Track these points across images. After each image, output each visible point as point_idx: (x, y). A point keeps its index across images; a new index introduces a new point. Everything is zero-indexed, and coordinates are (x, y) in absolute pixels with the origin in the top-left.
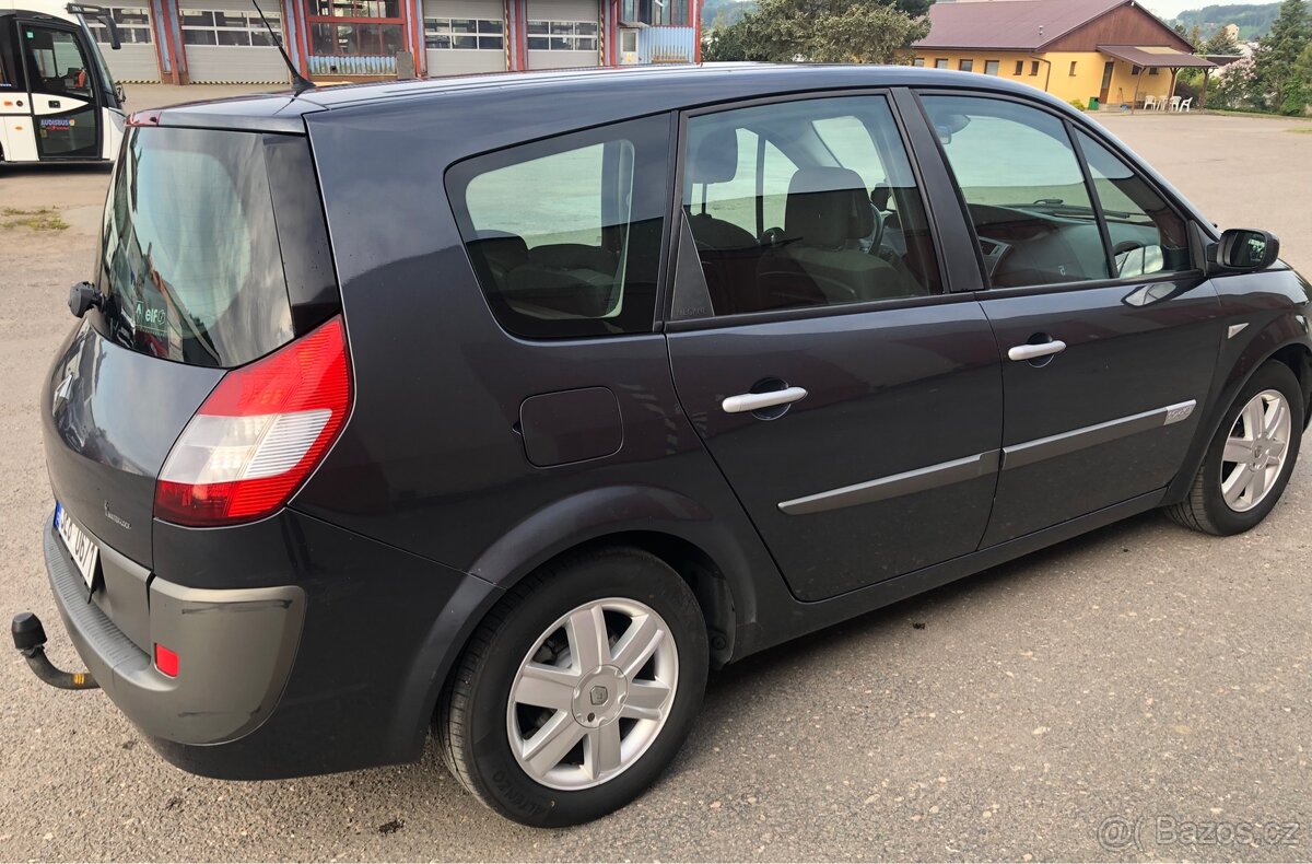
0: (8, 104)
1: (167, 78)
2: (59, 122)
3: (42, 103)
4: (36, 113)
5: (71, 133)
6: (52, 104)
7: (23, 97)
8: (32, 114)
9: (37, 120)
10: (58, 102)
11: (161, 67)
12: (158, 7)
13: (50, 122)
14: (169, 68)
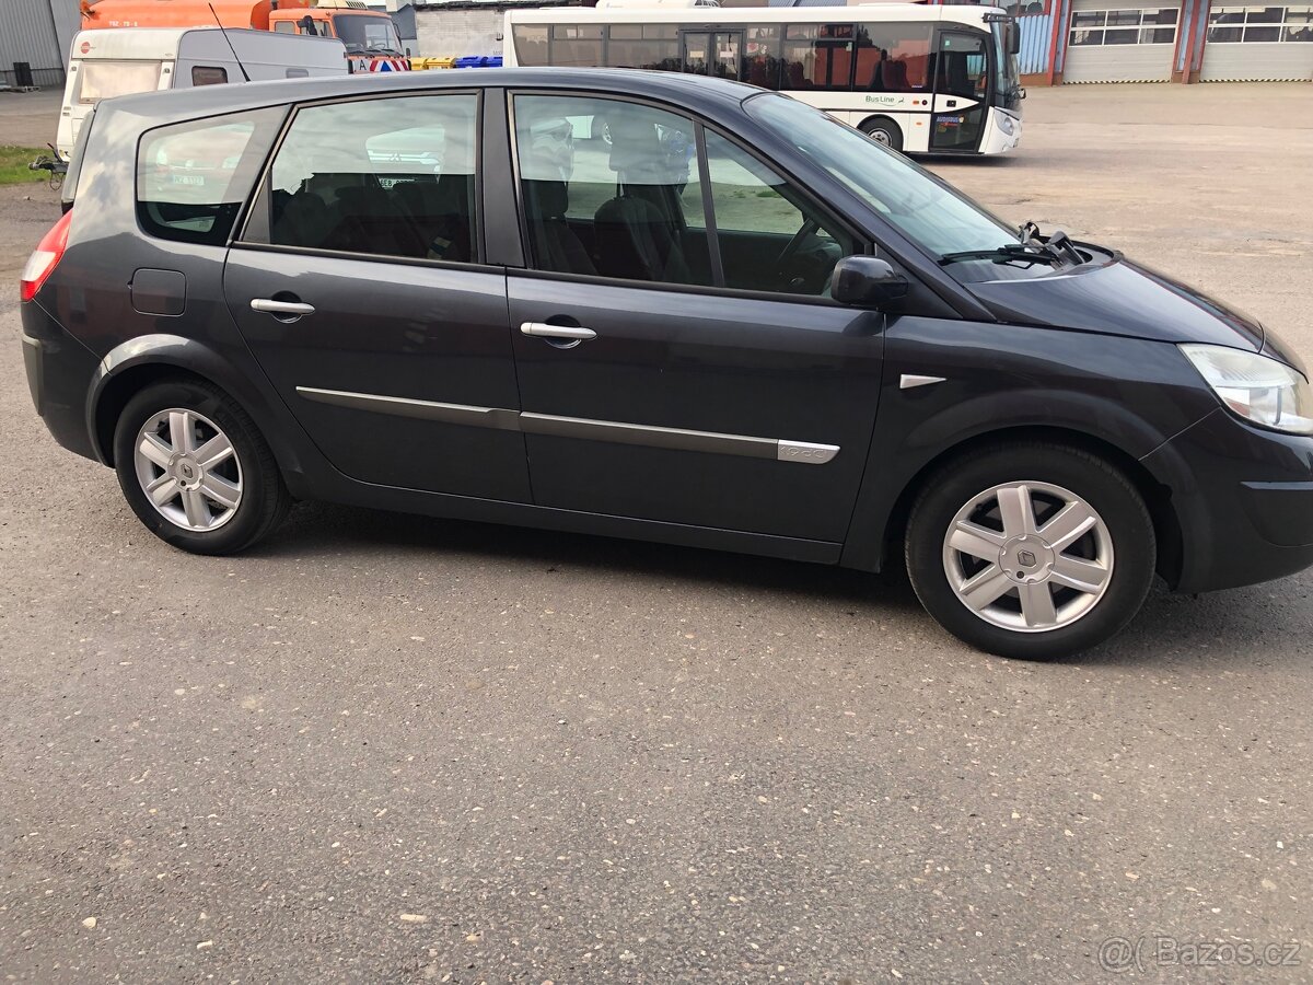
0: (916, 102)
1: (1177, 77)
2: (952, 119)
3: (942, 103)
4: (936, 111)
5: (959, 129)
6: (950, 104)
7: (928, 97)
8: (932, 112)
9: (934, 116)
10: (955, 102)
11: (1175, 63)
12: (1190, 5)
13: (944, 119)
14: (1182, 68)
